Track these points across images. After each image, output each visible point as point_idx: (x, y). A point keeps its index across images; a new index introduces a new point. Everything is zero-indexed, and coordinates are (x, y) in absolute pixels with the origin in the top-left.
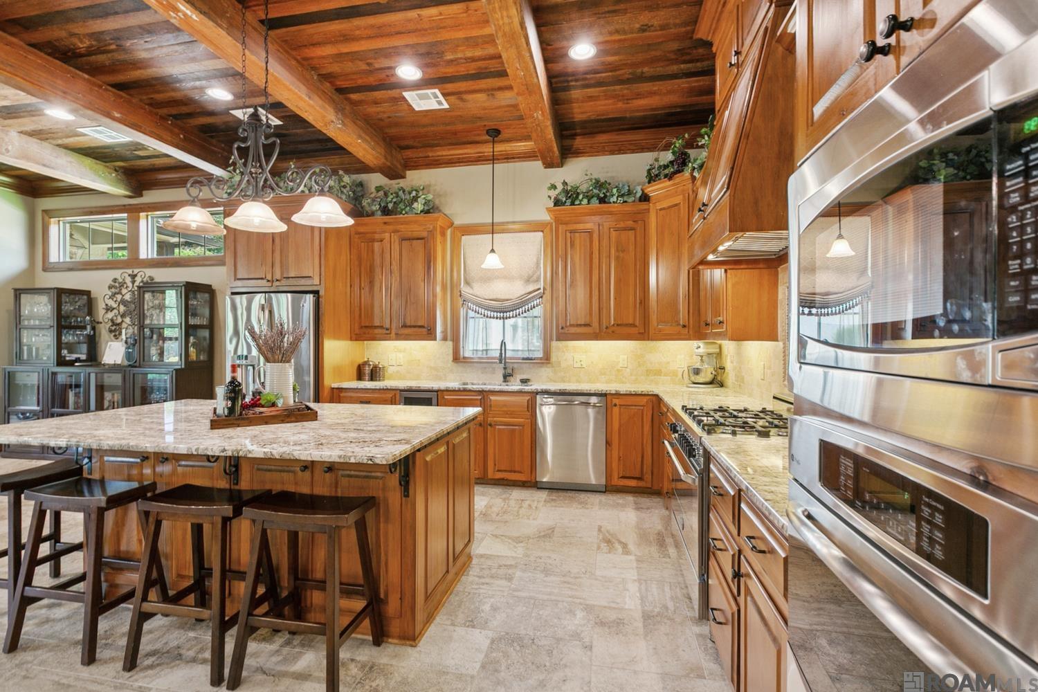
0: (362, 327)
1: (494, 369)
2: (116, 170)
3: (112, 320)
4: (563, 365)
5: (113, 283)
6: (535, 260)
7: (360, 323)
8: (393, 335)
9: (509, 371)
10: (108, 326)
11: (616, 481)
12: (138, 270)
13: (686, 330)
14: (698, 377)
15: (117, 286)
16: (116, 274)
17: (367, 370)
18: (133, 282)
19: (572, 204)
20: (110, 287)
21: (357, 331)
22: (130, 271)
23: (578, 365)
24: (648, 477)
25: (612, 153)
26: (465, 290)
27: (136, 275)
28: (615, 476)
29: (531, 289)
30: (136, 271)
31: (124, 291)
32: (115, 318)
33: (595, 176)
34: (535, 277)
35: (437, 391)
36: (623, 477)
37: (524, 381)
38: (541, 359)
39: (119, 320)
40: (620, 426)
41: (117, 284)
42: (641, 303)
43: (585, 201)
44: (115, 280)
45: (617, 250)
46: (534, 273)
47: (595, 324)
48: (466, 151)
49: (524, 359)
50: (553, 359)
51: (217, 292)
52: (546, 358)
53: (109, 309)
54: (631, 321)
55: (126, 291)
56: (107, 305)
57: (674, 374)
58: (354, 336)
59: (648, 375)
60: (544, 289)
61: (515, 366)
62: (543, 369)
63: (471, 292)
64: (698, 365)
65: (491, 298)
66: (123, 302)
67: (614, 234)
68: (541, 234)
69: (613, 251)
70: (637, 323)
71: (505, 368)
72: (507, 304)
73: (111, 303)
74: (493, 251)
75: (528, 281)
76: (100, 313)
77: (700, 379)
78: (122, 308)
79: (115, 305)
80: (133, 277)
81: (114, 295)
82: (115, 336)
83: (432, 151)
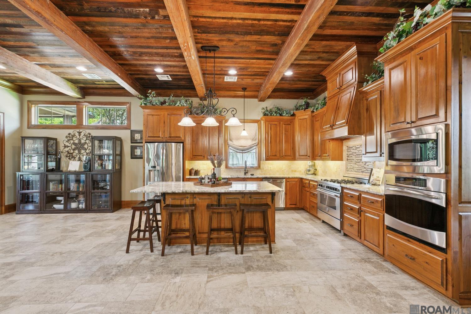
0: (193, 156)
1: (240, 171)
2: (78, 87)
3: (68, 151)
4: (265, 169)
5: (68, 135)
6: (255, 133)
7: (193, 154)
8: (206, 158)
9: (246, 171)
10: (65, 154)
11: (288, 206)
12: (82, 130)
13: (309, 157)
14: (309, 172)
15: (70, 137)
16: (71, 131)
17: (193, 172)
18: (80, 135)
19: (271, 115)
20: (67, 137)
21: (191, 157)
22: (78, 130)
23: (269, 169)
24: (298, 204)
25: (280, 98)
26: (230, 142)
27: (81, 132)
28: (288, 204)
29: (254, 143)
30: (81, 130)
31: (74, 139)
32: (69, 151)
33: (277, 106)
34: (255, 139)
35: (227, 179)
36: (291, 205)
37: (252, 175)
38: (257, 167)
39: (72, 151)
40: (289, 188)
41: (71, 136)
42: (292, 148)
43: (275, 115)
44: (69, 134)
45: (285, 131)
46: (255, 137)
47: (278, 155)
48: (231, 93)
49: (251, 167)
50: (261, 167)
51: (123, 140)
52: (259, 167)
53: (65, 146)
54: (290, 155)
55: (76, 139)
56: (65, 145)
57: (300, 171)
58: (190, 159)
59: (292, 172)
60: (258, 143)
61: (248, 169)
62: (258, 171)
63: (232, 143)
64: (308, 169)
65: (240, 145)
66: (74, 144)
67: (284, 125)
68: (257, 124)
69: (284, 132)
70: (291, 155)
71: (245, 170)
72: (246, 148)
73: (67, 144)
74: (244, 130)
75: (253, 140)
76: (61, 148)
77: (310, 173)
78: (73, 147)
79: (69, 145)
80: (80, 133)
81: (69, 140)
82: (69, 158)
83: (218, 92)
